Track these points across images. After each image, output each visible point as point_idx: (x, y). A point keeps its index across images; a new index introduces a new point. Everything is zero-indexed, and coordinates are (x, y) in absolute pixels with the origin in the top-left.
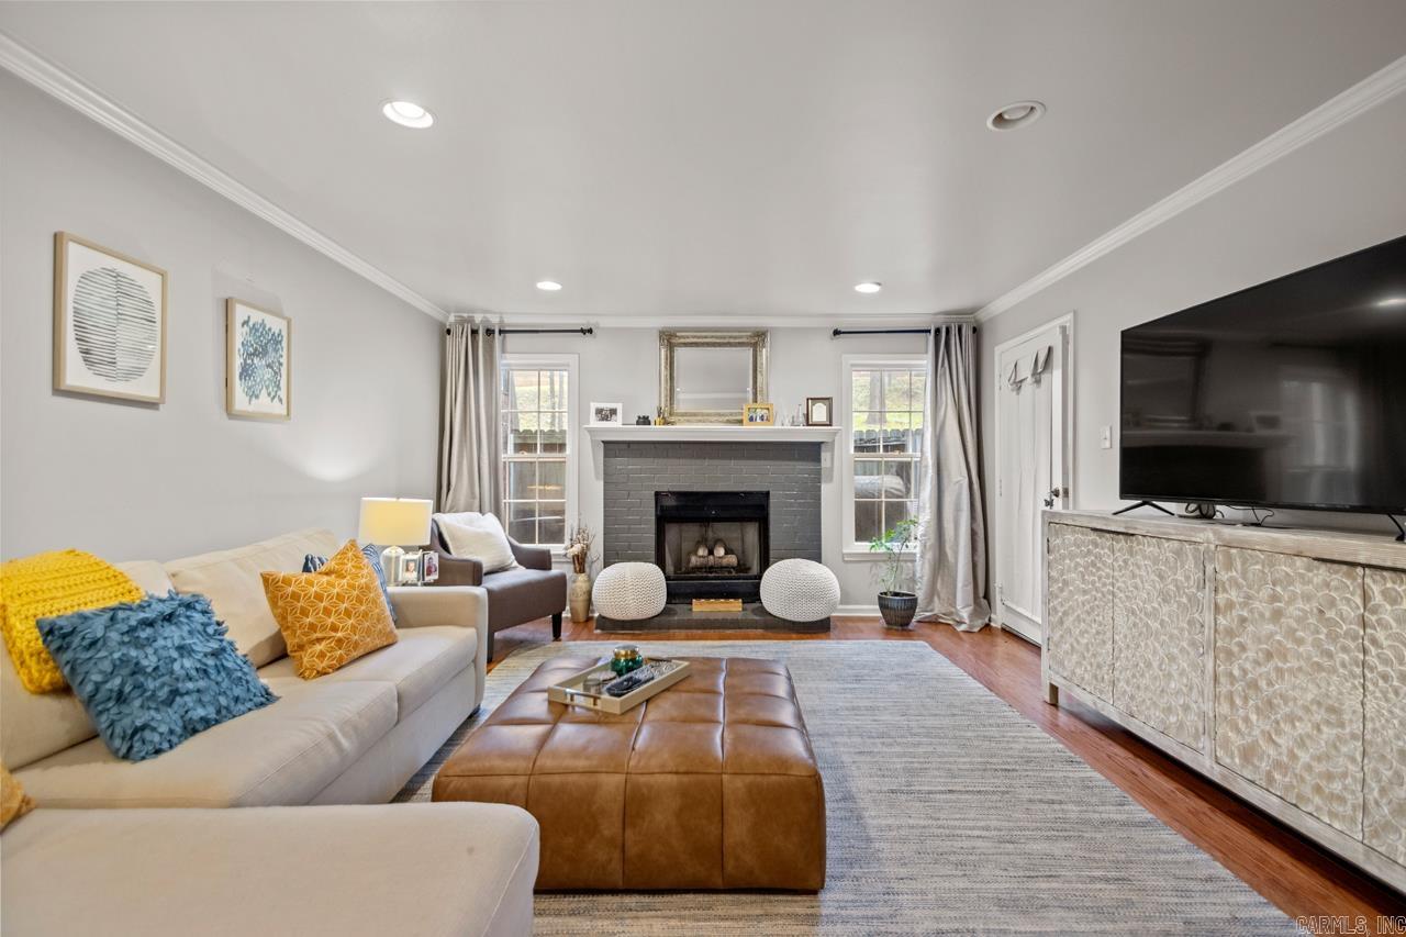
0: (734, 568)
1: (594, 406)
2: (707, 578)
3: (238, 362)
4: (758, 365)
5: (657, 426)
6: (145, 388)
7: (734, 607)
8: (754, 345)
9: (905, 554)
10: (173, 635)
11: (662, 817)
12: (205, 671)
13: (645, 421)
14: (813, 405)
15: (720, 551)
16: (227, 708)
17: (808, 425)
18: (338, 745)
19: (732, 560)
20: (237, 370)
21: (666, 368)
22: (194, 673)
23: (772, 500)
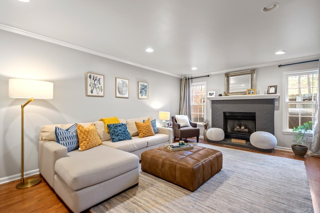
0: (247, 132)
1: (209, 92)
2: (239, 134)
3: (140, 91)
4: (253, 79)
5: (224, 96)
6: (126, 96)
7: (243, 142)
8: (252, 74)
9: (305, 134)
10: (120, 128)
11: (167, 168)
12: (122, 133)
13: (221, 95)
14: (270, 88)
15: (243, 128)
16: (125, 139)
17: (268, 94)
18: (134, 146)
19: (247, 130)
20: (139, 92)
21: (226, 82)
22: (121, 133)
23: (256, 115)
